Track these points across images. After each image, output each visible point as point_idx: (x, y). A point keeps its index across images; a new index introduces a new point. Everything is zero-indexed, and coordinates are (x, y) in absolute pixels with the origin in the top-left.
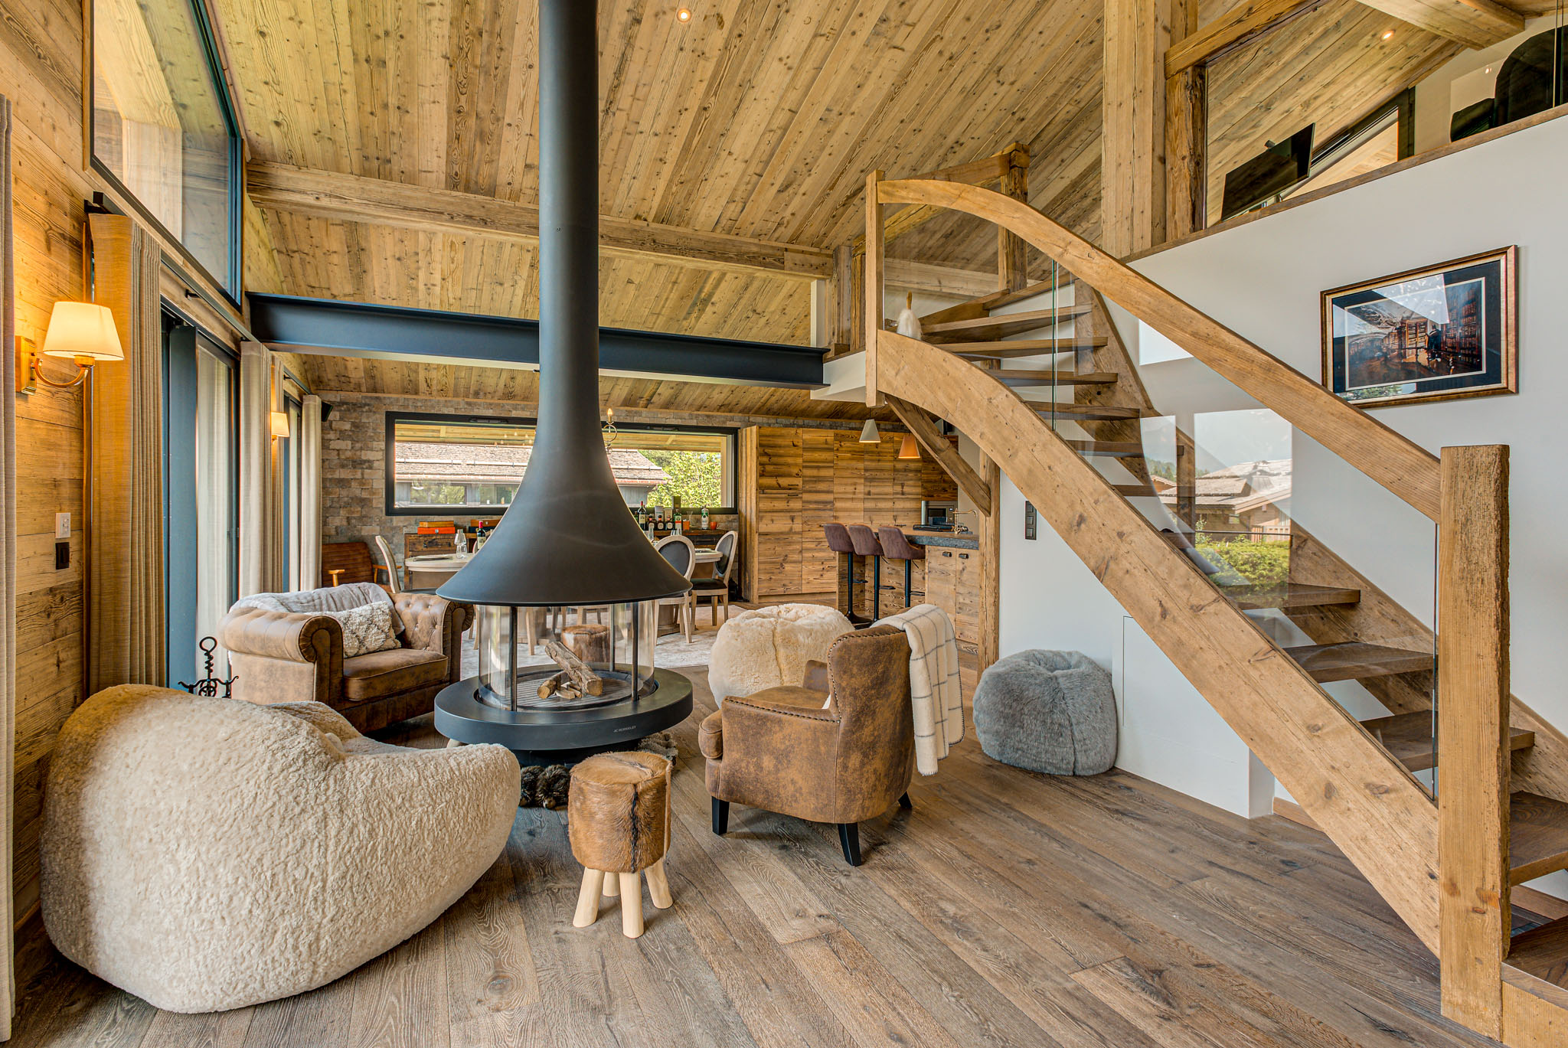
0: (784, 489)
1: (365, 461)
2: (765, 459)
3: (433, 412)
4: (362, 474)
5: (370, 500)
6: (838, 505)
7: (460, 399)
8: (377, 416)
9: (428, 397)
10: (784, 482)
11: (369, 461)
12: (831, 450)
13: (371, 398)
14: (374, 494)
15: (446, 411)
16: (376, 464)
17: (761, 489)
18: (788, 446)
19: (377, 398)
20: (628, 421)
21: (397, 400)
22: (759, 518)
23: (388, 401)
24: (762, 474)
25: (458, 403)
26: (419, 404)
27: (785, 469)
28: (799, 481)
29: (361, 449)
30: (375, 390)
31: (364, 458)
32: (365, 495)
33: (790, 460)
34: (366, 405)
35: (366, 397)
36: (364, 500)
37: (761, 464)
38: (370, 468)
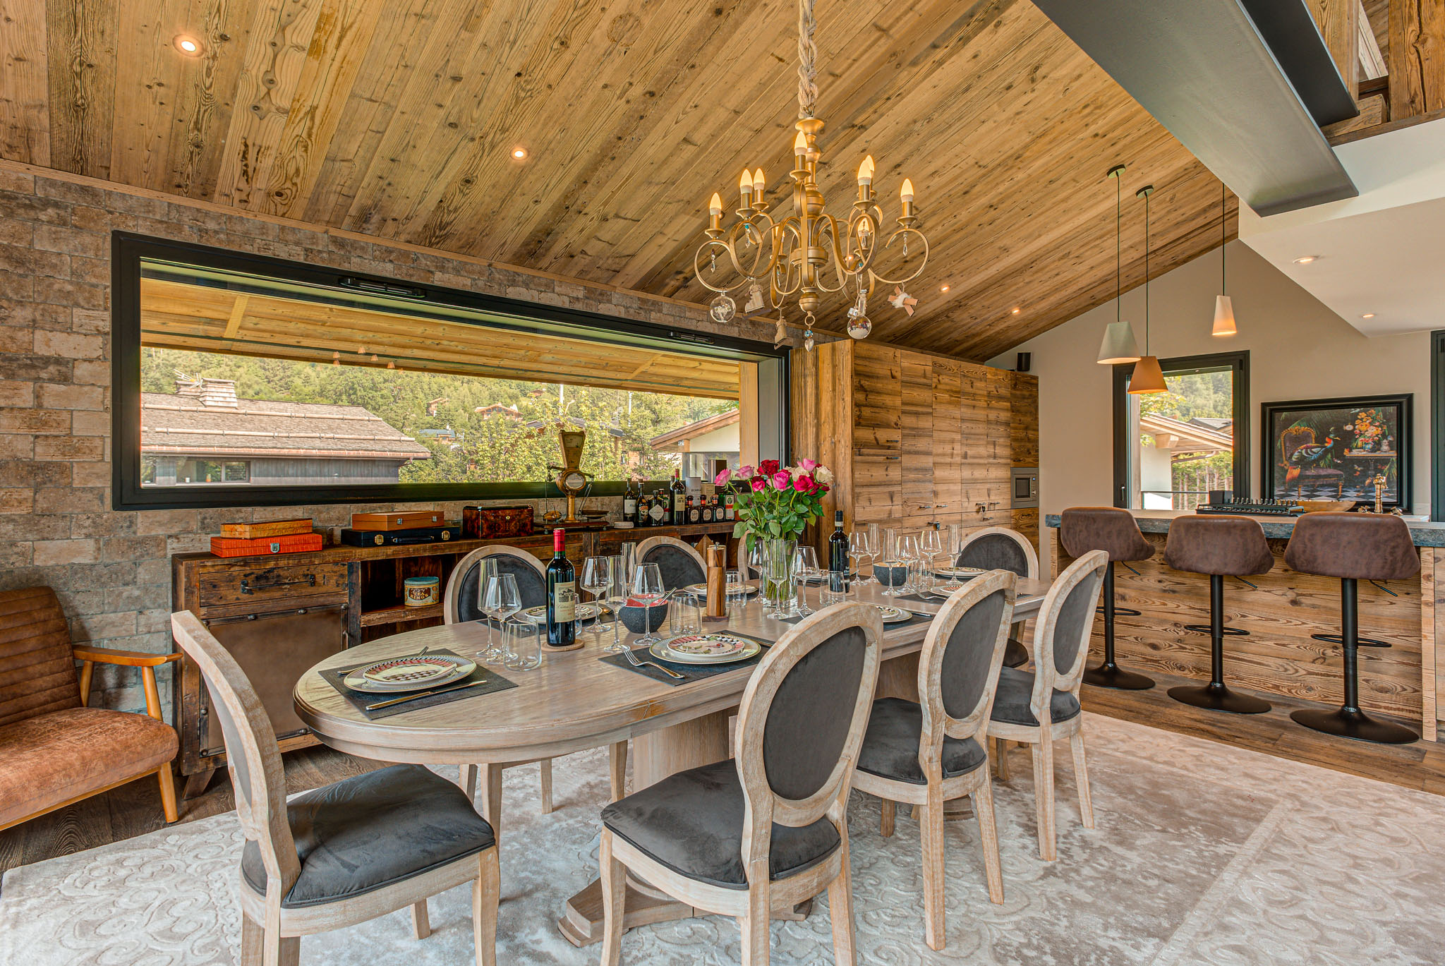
0: (883, 447)
1: (47, 361)
2: (861, 397)
3: (248, 249)
4: (38, 396)
5: (64, 470)
6: (939, 473)
7: (318, 229)
8: (87, 239)
9: (236, 211)
10: (883, 435)
11: (58, 361)
12: (928, 386)
13: (67, 187)
14: (78, 451)
15: (282, 252)
16: (82, 371)
17: (858, 447)
18: (884, 377)
19: (84, 189)
20: (642, 318)
21: (148, 205)
22: (855, 497)
23: (119, 205)
24: (858, 422)
25: (313, 237)
26: (211, 225)
27: (883, 415)
28: (895, 435)
29: (34, 325)
30: (79, 164)
31: (40, 350)
32: (43, 453)
33: (888, 400)
34: (46, 203)
35: (53, 183)
36: (44, 467)
37: (857, 405)
38: (65, 379)
